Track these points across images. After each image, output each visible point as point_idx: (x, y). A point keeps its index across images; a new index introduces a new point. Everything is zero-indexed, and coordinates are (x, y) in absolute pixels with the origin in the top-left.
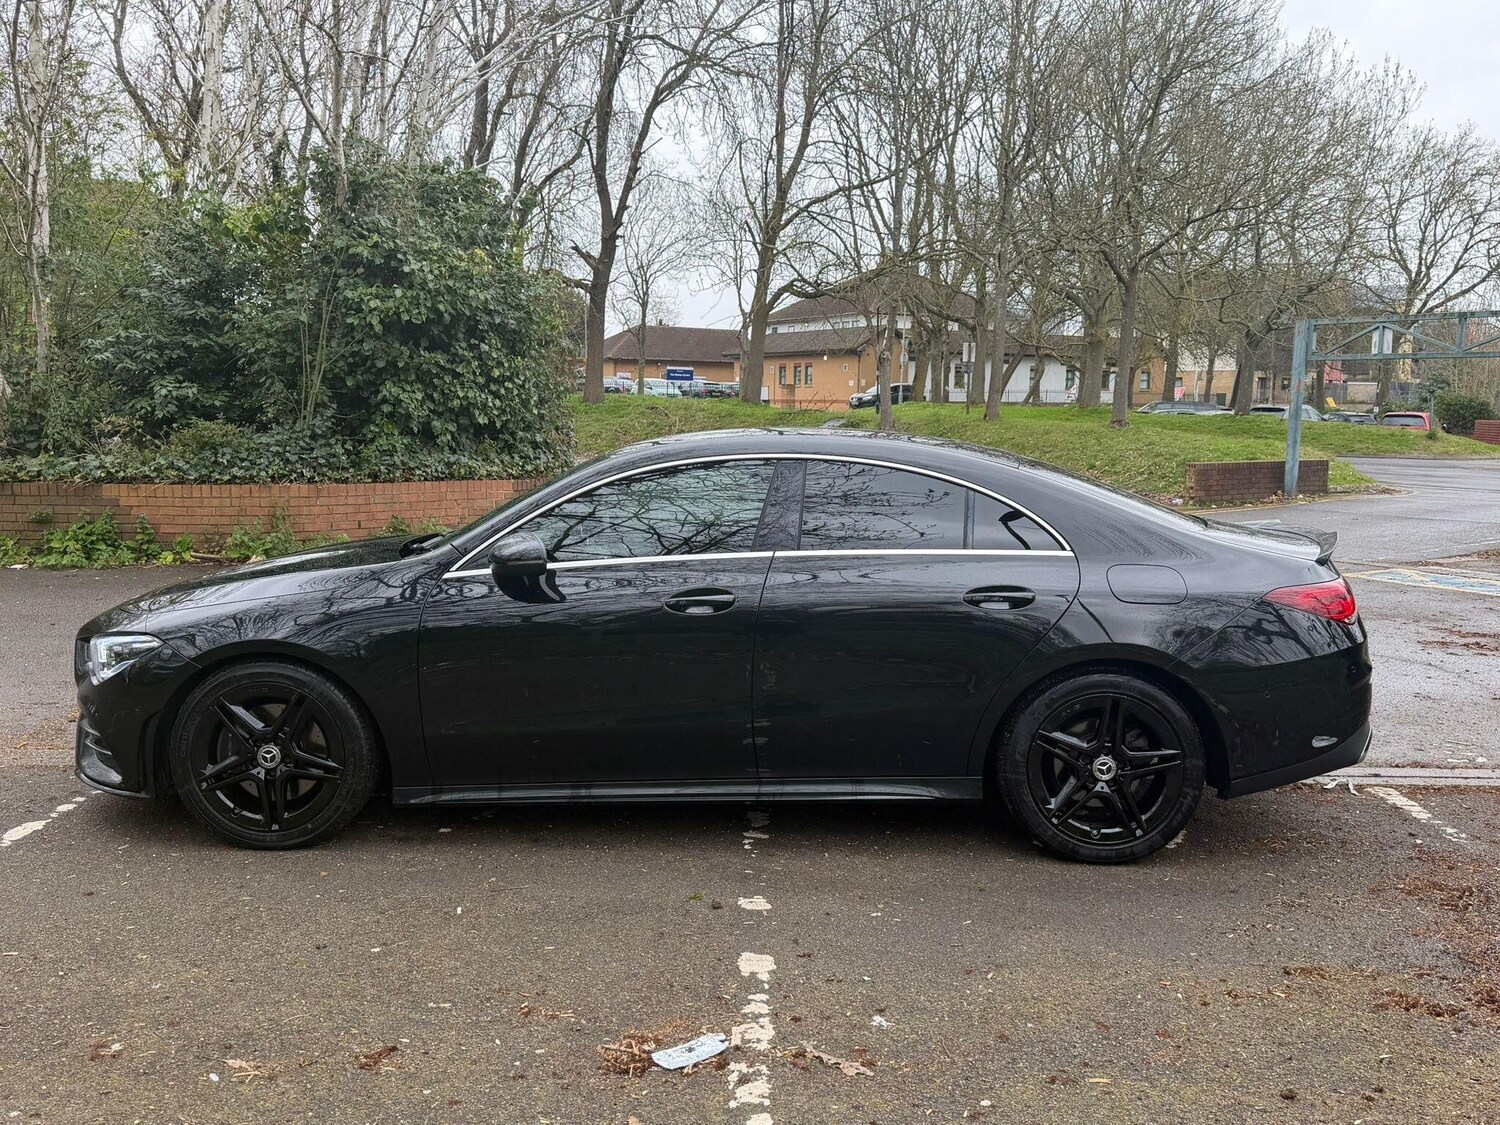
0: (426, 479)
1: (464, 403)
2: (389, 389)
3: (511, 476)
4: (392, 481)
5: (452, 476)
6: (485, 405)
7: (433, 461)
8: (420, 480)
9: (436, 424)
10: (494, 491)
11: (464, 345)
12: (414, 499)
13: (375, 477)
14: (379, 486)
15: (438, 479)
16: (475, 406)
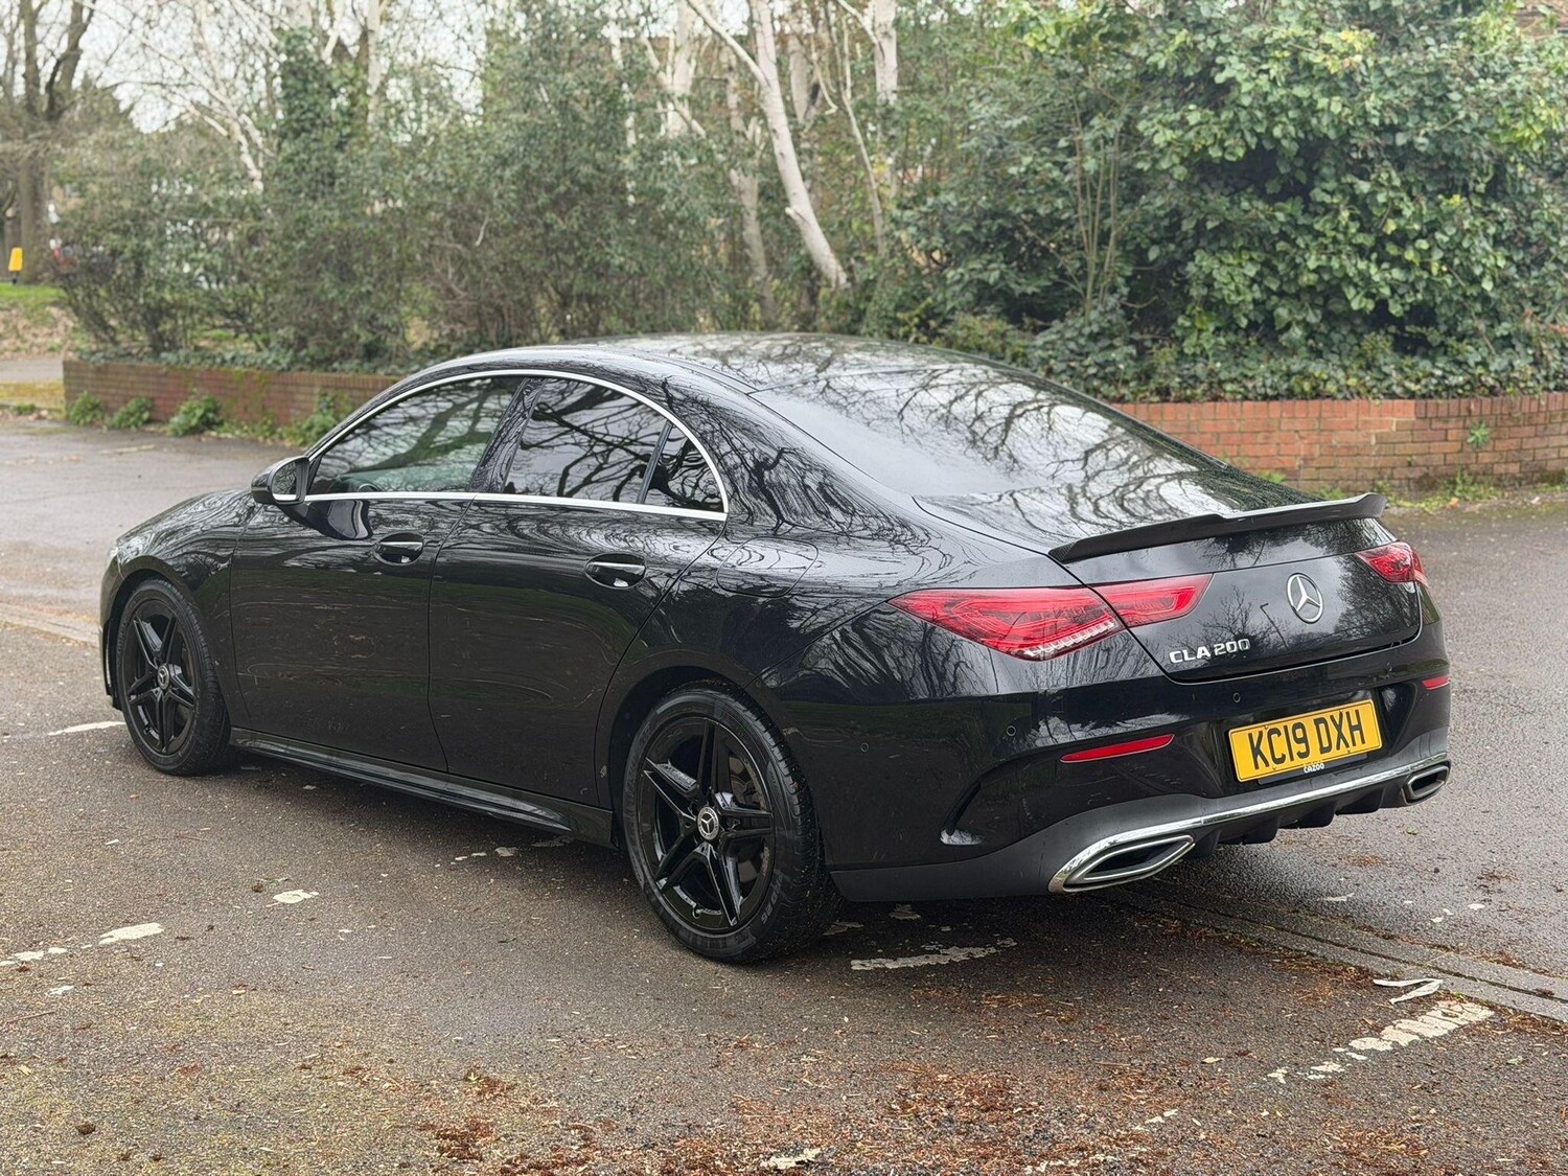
0: (1246, 398)
1: (1326, 277)
2: (1203, 261)
3: (1412, 395)
4: (1188, 400)
5: (1290, 394)
6: (1366, 278)
7: (1262, 371)
8: (1235, 400)
9: (1282, 313)
10: (1374, 417)
11: (1331, 185)
12: (1225, 428)
13: (1164, 393)
14: (1169, 407)
15: (1265, 397)
16: (1347, 278)
